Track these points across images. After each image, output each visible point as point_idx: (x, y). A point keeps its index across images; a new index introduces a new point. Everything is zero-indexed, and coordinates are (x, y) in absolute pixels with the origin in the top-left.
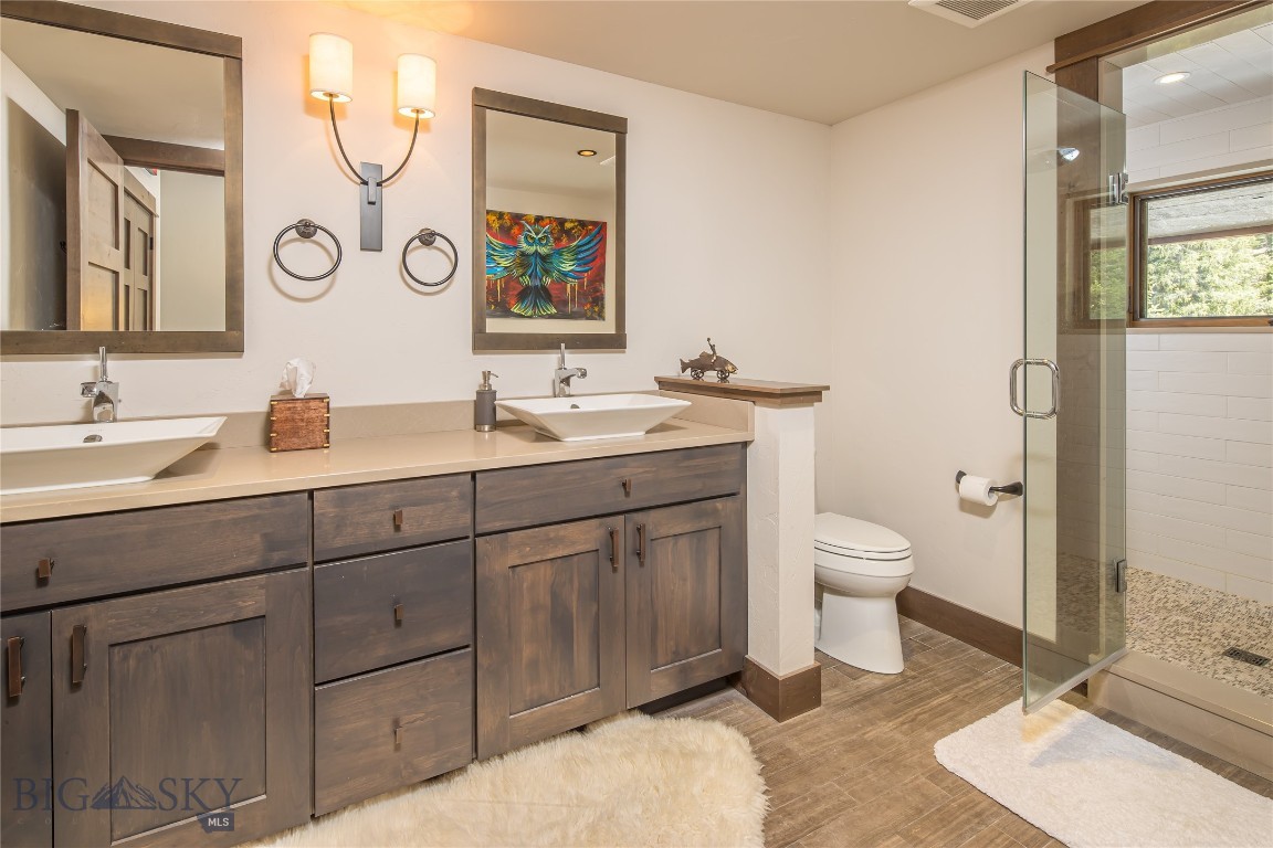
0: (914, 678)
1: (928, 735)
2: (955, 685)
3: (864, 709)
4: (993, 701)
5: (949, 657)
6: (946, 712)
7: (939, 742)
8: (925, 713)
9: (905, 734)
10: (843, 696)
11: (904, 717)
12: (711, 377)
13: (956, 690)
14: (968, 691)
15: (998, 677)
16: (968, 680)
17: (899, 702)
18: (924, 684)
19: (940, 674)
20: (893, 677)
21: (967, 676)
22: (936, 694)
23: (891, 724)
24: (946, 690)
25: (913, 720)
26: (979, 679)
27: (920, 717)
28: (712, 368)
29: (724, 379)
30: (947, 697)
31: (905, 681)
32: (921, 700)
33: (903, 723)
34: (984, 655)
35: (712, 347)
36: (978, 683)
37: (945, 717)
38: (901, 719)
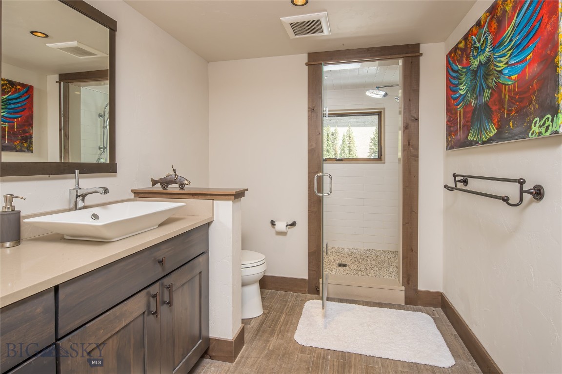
0: (268, 313)
1: (289, 335)
2: (283, 309)
3: (261, 336)
4: (298, 310)
5: (273, 299)
6: (288, 322)
7: (295, 335)
8: (282, 326)
9: (282, 339)
10: (250, 334)
11: (277, 332)
12: (173, 188)
13: (284, 311)
14: (288, 310)
15: (292, 300)
16: (285, 305)
17: (271, 326)
18: (273, 314)
19: (276, 307)
20: (261, 316)
21: (284, 303)
22: (280, 317)
23: (274, 337)
24: (282, 313)
25: (280, 332)
26: (288, 303)
27: (282, 328)
28: (174, 182)
29: (182, 189)
30: (284, 315)
31: (267, 316)
32: (277, 321)
33: (278, 335)
34: (283, 293)
35: (174, 171)
36: (289, 305)
37: (289, 324)
38: (276, 333)
